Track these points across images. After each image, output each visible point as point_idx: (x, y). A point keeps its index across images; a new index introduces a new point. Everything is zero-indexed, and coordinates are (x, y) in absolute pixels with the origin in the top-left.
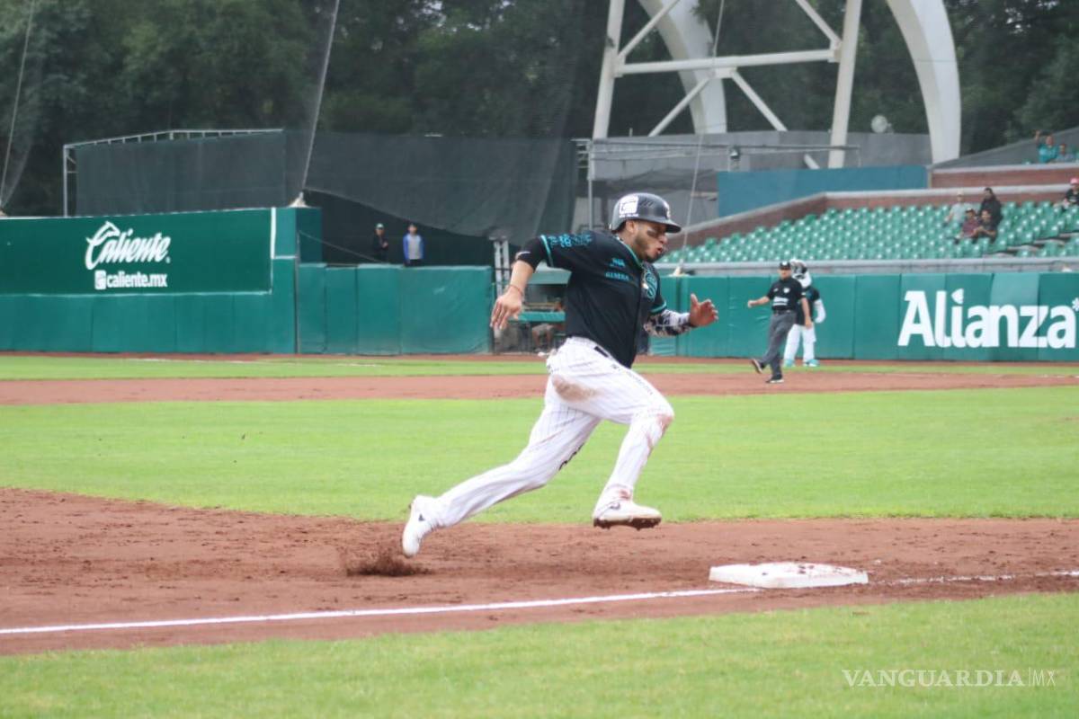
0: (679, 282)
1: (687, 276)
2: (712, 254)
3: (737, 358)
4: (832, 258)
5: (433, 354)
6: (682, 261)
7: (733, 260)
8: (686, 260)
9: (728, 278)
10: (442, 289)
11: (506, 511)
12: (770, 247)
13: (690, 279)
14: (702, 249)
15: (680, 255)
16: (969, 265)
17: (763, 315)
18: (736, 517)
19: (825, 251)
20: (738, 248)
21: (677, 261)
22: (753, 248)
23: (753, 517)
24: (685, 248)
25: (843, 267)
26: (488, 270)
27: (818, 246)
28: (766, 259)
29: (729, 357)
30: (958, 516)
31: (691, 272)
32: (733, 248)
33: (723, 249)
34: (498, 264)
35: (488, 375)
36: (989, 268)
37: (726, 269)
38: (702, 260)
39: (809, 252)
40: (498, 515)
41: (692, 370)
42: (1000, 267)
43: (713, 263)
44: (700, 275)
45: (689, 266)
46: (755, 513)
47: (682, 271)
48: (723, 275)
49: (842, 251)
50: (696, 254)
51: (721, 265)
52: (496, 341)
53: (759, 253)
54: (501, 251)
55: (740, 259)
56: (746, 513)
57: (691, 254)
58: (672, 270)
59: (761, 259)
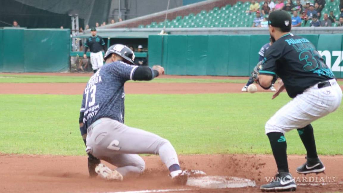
0: (163, 38)
1: (167, 34)
2: (179, 24)
3: (191, 76)
4: (239, 26)
5: (40, 72)
6: (164, 27)
7: (190, 27)
8: (167, 27)
9: (187, 36)
10: (45, 40)
11: (76, 149)
12: (208, 21)
13: (168, 36)
14: (175, 21)
15: (164, 24)
16: (307, 30)
17: (205, 54)
18: (190, 154)
19: (236, 23)
20: (192, 21)
21: (162, 27)
22: (200, 21)
23: (199, 153)
24: (166, 21)
25: (245, 31)
26: (69, 30)
27: (232, 20)
28: (206, 26)
29: (187, 75)
30: (300, 154)
31: (169, 33)
32: (190, 21)
33: (185, 21)
34: (73, 28)
35: (68, 83)
36: (317, 32)
37: (186, 31)
38: (175, 27)
39: (227, 23)
40: (72, 151)
41: (169, 82)
42: (323, 32)
43: (180, 28)
44: (174, 34)
45: (168, 29)
46: (200, 151)
47: (164, 33)
48: (185, 34)
49: (244, 23)
50: (171, 24)
51: (184, 29)
52: (72, 66)
53: (203, 23)
54: (75, 21)
55: (186, 26)
56: (195, 152)
57: (169, 24)
58: (160, 31)
59: (204, 27)
